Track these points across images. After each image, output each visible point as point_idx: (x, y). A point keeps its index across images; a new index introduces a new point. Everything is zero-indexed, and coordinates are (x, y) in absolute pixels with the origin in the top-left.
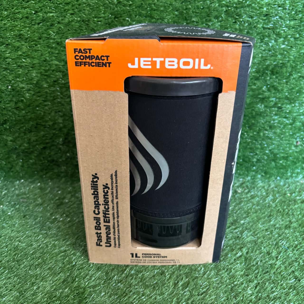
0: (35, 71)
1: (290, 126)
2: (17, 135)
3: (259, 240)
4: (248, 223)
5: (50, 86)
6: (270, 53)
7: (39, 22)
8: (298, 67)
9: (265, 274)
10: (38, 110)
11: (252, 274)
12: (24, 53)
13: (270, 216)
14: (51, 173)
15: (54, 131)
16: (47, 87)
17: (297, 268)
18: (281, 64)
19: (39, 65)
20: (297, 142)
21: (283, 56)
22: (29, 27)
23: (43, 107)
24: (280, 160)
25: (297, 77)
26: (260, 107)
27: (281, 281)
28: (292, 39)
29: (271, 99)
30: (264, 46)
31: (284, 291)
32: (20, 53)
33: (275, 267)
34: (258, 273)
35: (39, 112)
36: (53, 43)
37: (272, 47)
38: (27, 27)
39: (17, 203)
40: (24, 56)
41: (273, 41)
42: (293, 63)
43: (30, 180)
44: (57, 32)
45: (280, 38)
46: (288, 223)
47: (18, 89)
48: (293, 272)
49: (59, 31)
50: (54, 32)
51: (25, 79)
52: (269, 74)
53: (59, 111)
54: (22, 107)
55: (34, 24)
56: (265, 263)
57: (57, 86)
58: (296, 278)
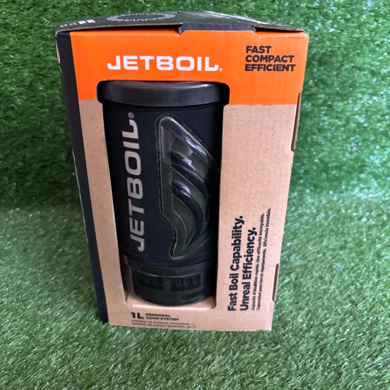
0: (26, 70)
1: (343, 129)
2: (8, 151)
3: (310, 264)
4: (297, 245)
5: (47, 88)
6: (317, 39)
7: (29, 7)
8: (351, 55)
9: (316, 300)
10: (33, 120)
11: (303, 301)
12: (11, 47)
13: (322, 236)
14: (53, 198)
15: (55, 145)
16: (44, 89)
17: (353, 292)
18: (330, 51)
19: (31, 62)
20: (352, 148)
21: (332, 42)
22: (17, 14)
23: (39, 115)
24: (332, 170)
25: (350, 67)
26: (306, 106)
27: (336, 307)
28: (343, 21)
29: (320, 96)
30: (309, 30)
31: (339, 317)
32: (6, 47)
33: (328, 292)
34: (309, 299)
35: (35, 122)
36: (48, 33)
37: (319, 30)
38: (14, 14)
39: (13, 235)
40: (12, 51)
41: (320, 24)
42: (344, 50)
43: (27, 208)
44: (52, 19)
45: (328, 19)
46: (343, 243)
47: (7, 93)
48: (349, 296)
49: (55, 17)
50: (48, 20)
51: (14, 80)
52: (316, 65)
53: (60, 120)
54: (13, 116)
55: (22, 9)
56: (317, 288)
57: (55, 88)
58: (352, 302)
